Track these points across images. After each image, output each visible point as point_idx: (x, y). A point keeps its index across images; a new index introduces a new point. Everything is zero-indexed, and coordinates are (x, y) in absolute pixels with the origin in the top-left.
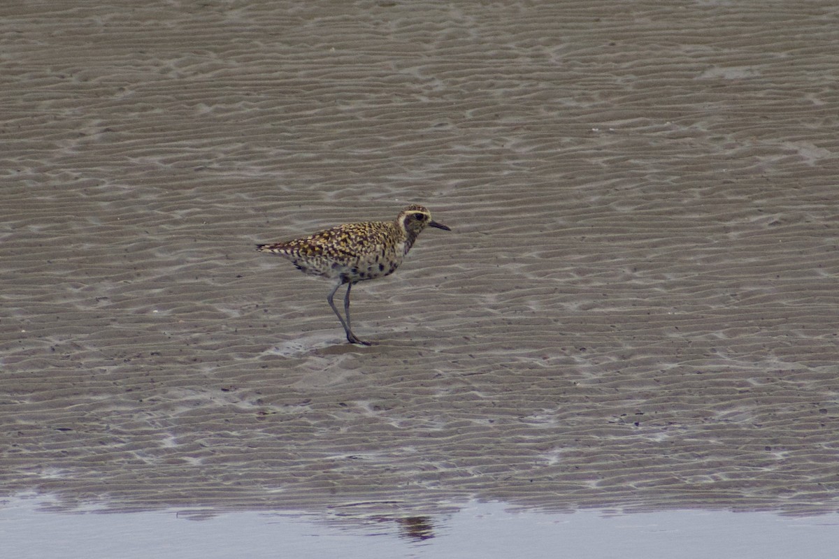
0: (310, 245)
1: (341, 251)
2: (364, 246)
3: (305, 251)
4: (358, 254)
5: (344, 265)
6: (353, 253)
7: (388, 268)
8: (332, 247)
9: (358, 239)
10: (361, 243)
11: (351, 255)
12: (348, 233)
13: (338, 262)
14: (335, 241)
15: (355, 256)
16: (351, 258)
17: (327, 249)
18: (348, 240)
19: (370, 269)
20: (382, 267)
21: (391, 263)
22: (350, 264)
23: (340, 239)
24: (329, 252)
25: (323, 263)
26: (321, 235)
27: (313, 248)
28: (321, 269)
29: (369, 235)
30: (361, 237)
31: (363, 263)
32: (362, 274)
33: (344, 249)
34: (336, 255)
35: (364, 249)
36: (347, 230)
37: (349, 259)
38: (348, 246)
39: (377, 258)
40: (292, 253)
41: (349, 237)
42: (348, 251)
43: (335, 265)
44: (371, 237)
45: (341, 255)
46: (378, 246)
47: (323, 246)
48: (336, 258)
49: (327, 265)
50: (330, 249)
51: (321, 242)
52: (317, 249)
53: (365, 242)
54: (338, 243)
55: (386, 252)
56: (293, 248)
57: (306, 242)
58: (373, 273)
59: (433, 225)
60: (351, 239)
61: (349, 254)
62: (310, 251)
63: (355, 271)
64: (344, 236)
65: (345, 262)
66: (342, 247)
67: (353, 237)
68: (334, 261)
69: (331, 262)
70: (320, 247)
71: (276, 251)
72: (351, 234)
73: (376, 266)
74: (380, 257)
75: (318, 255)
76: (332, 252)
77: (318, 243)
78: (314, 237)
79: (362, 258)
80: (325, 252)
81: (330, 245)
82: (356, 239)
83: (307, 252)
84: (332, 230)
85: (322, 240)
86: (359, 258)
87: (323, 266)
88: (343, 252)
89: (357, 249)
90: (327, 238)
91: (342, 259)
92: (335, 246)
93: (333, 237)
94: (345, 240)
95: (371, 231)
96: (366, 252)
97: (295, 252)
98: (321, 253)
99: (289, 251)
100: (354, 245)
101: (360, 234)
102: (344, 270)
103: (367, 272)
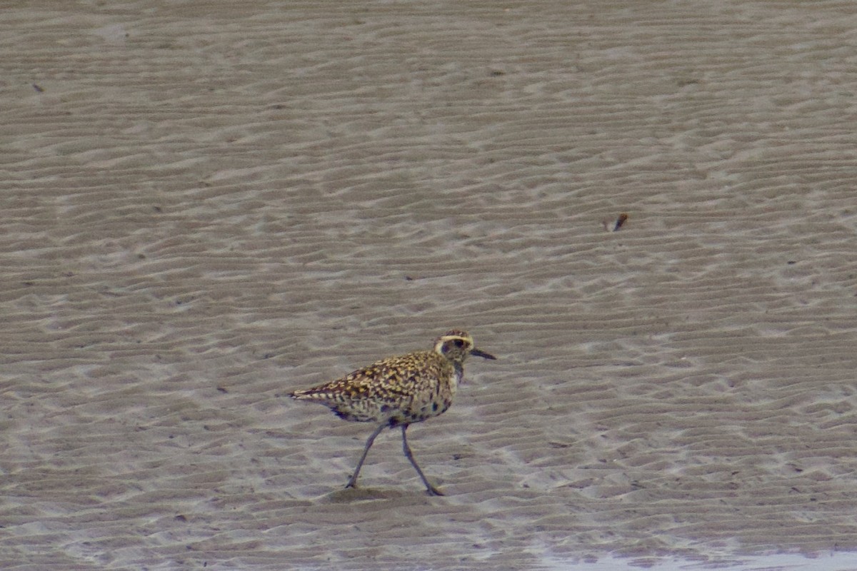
0: (352, 387)
1: (390, 390)
2: (416, 383)
3: (348, 394)
4: (411, 393)
5: (396, 407)
6: (405, 391)
7: (441, 407)
8: (380, 386)
9: (409, 375)
10: (412, 379)
11: (403, 394)
12: (395, 369)
13: (389, 403)
14: (382, 380)
15: (407, 395)
16: (404, 397)
17: (374, 389)
18: (398, 377)
19: (423, 409)
20: (435, 407)
21: (446, 401)
22: (402, 405)
23: (387, 376)
24: (377, 393)
25: (372, 406)
26: (363, 373)
27: (357, 390)
28: (369, 414)
29: (420, 369)
30: (412, 372)
31: (417, 404)
32: (414, 416)
33: (393, 388)
34: (385, 396)
35: (416, 386)
36: (393, 366)
37: (401, 399)
38: (398, 384)
39: (431, 396)
40: (335, 397)
41: (398, 373)
42: (399, 389)
43: (385, 408)
44: (423, 371)
45: (391, 395)
46: (432, 381)
47: (369, 386)
48: (387, 399)
49: (377, 408)
50: (378, 389)
51: (365, 382)
52: (362, 390)
53: (417, 378)
54: (387, 382)
55: (441, 389)
56: (333, 391)
57: (346, 383)
58: (426, 413)
59: (476, 353)
60: (401, 376)
61: (401, 393)
62: (354, 393)
63: (407, 413)
64: (391, 373)
65: (397, 403)
66: (391, 385)
67: (402, 372)
68: (383, 403)
69: (380, 405)
70: (365, 387)
71: (315, 395)
72: (399, 369)
73: (430, 405)
74: (435, 395)
75: (363, 398)
76: (381, 392)
77: (362, 383)
78: (355, 376)
79: (415, 397)
80: (372, 394)
81: (376, 385)
82: (406, 374)
83: (350, 395)
84: (374, 366)
85: (366, 379)
86: (412, 396)
87: (371, 409)
88: (394, 392)
89: (409, 387)
90: (372, 377)
91: (393, 400)
92: (383, 386)
93: (379, 375)
94: (393, 378)
95: (421, 365)
96: (419, 389)
97: (337, 395)
98: (367, 394)
99: (330, 395)
100: (406, 382)
101: (409, 369)
102: (395, 413)
103: (420, 413)
